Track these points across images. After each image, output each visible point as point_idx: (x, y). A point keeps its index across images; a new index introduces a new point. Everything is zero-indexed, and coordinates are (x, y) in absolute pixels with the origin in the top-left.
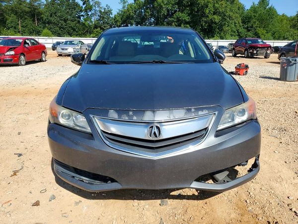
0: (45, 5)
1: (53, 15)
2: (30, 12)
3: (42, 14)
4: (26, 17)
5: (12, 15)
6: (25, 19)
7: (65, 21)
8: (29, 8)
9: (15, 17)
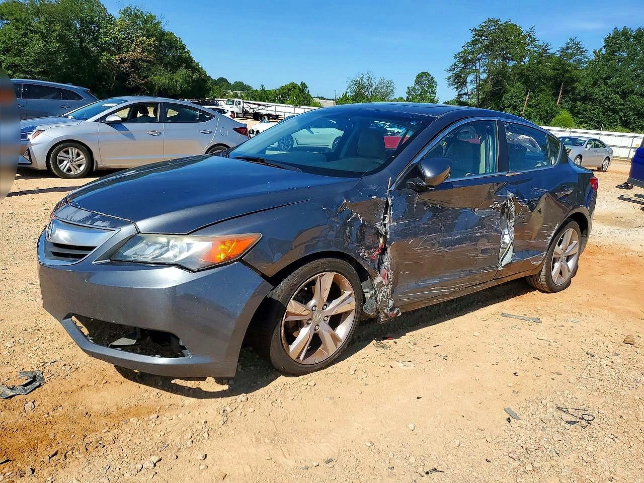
0: (591, 63)
1: (601, 82)
2: (555, 77)
3: (576, 81)
4: (543, 87)
5: (518, 83)
6: (541, 91)
7: (624, 95)
8: (554, 69)
9: (522, 86)
